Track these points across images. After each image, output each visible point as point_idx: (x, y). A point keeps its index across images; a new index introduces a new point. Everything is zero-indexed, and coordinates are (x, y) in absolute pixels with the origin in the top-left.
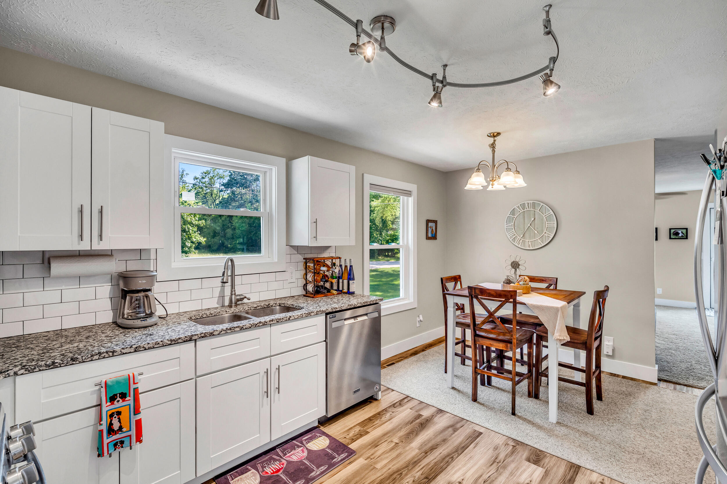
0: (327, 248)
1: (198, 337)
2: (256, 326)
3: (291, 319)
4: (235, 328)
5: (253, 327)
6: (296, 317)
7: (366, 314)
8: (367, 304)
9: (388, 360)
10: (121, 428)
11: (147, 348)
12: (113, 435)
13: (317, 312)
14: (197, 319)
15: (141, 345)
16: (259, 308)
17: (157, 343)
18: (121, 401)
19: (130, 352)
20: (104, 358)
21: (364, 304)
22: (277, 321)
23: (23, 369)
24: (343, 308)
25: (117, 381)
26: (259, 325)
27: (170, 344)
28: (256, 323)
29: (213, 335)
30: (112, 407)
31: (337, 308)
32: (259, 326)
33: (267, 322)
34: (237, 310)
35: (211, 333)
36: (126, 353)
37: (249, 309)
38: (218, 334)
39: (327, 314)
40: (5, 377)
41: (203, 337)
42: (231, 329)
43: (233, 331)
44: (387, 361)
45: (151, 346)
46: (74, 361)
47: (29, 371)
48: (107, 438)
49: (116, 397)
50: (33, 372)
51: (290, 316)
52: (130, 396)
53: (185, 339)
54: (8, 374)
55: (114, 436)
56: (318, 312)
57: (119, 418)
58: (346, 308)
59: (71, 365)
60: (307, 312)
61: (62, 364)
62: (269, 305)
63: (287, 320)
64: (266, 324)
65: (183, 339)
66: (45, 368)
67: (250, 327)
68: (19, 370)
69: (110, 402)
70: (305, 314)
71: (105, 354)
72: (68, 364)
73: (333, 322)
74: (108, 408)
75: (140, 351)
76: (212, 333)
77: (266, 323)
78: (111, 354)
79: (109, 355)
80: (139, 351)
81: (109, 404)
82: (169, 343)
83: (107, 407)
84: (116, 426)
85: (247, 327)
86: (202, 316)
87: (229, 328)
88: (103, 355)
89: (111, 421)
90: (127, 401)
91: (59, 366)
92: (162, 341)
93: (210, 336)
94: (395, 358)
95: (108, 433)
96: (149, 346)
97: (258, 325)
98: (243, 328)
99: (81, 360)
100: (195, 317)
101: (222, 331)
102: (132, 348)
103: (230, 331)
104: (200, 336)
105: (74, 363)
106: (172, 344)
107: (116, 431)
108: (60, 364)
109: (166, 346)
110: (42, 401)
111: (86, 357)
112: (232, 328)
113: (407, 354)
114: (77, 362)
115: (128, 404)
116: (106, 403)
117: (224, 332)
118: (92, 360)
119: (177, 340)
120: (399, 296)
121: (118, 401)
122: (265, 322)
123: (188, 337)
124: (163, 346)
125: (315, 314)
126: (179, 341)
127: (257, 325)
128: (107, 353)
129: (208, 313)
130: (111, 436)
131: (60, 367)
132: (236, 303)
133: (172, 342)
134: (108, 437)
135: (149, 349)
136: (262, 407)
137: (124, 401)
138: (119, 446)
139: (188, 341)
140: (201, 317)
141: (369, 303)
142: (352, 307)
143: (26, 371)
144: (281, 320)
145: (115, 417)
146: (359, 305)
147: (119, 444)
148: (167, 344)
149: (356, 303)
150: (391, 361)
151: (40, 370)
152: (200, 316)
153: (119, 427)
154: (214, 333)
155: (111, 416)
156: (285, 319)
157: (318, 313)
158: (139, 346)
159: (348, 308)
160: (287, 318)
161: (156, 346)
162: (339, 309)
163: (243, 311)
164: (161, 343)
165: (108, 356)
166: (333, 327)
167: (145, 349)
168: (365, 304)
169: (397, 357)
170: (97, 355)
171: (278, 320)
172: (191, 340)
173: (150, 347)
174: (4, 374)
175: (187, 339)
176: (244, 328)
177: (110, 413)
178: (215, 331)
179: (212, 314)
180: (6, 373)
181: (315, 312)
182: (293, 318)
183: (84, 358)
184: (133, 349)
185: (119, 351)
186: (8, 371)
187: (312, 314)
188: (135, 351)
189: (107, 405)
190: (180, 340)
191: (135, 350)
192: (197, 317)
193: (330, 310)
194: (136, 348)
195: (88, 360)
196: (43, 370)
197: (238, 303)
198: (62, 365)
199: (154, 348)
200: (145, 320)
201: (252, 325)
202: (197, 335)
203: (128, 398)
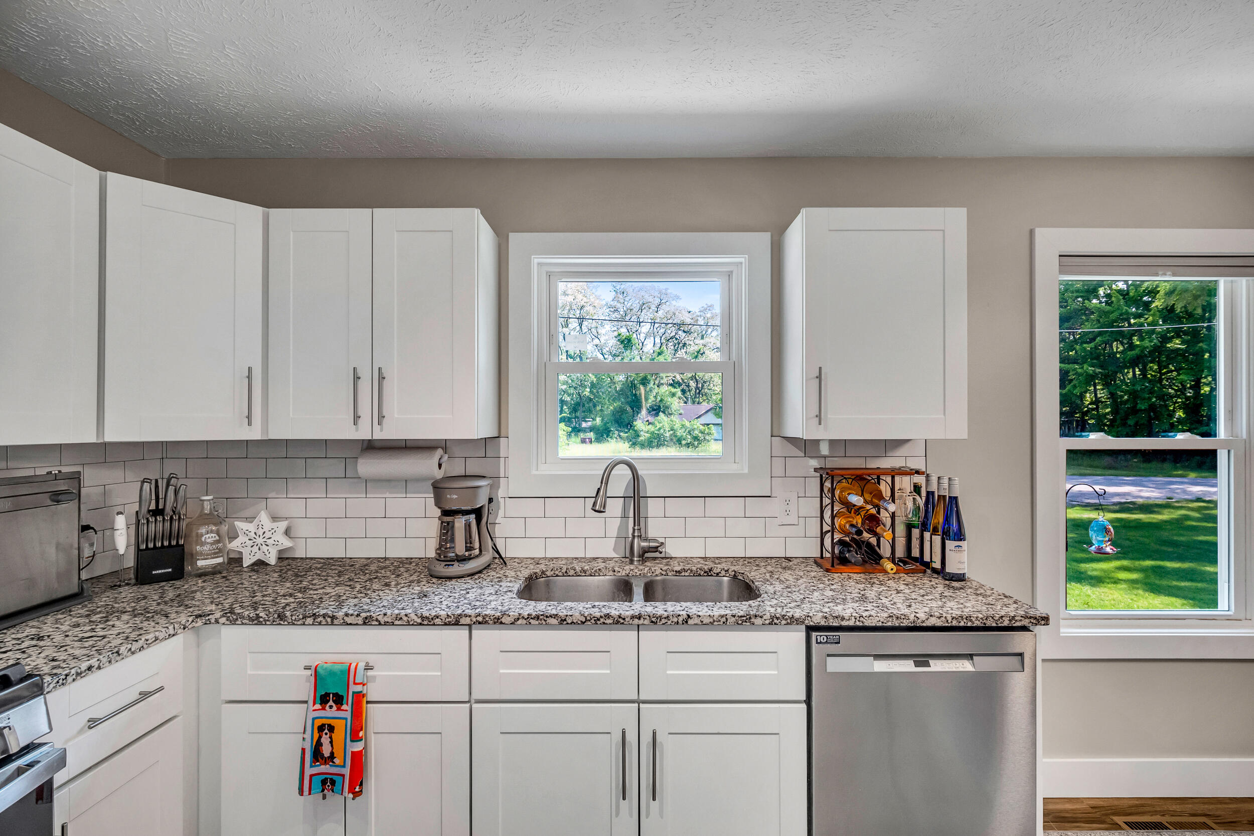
0: (899, 443)
1: (471, 620)
2: (598, 622)
3: (690, 622)
4: (547, 617)
5: (589, 623)
6: (707, 621)
7: (970, 657)
8: (969, 624)
9: (1142, 806)
10: (332, 756)
11: (383, 623)
12: (321, 764)
13: (772, 618)
14: (557, 576)
15: (374, 615)
16: (687, 574)
17: (399, 617)
18: (335, 708)
19: (357, 624)
20: (320, 624)
21: (955, 623)
22: (652, 622)
23: (224, 616)
24: (868, 623)
25: (331, 670)
26: (606, 622)
27: (421, 624)
28: (598, 615)
29: (501, 623)
30: (322, 713)
31: (843, 619)
32: (604, 623)
33: (624, 619)
34: (636, 571)
35: (495, 618)
36: (351, 624)
37: (664, 573)
38: (511, 624)
39: (810, 629)
40: (206, 624)
41: (480, 623)
42: (538, 618)
43: (544, 623)
44: (1137, 806)
45: (390, 620)
46: (281, 620)
47: (231, 622)
48: (311, 766)
49: (328, 698)
50: (236, 624)
51: (689, 616)
52: (347, 704)
53: (447, 620)
54: (209, 619)
55: (322, 766)
56: (778, 618)
57: (331, 737)
58: (880, 624)
59: (277, 624)
60: (742, 613)
61: (268, 620)
62: (710, 570)
63: (680, 622)
64: (623, 623)
65: (444, 619)
66: (247, 622)
67: (583, 623)
68: (220, 618)
69: (321, 704)
70: (734, 616)
71: (321, 619)
72: (274, 623)
73: (829, 655)
74: (317, 714)
75: (372, 625)
76: (499, 619)
77: (622, 621)
78: (329, 620)
79: (326, 621)
80: (370, 625)
81: (318, 706)
82: (419, 621)
83: (313, 710)
84: (326, 750)
85: (575, 621)
86: (566, 572)
87: (534, 614)
88: (319, 620)
89: (320, 737)
90: (343, 710)
91: (264, 623)
92: (406, 615)
93: (495, 623)
94: (1177, 807)
95: (314, 757)
96: (386, 620)
97: (602, 620)
98: (565, 620)
99: (290, 621)
100: (552, 573)
101: (518, 619)
102: (359, 618)
103: (537, 622)
104: (474, 620)
105: (282, 622)
106: (424, 625)
107: (326, 758)
108: (265, 621)
109: (413, 625)
110: (249, 672)
111: (297, 617)
112: (541, 617)
113: (1237, 811)
114: (286, 623)
115: (344, 716)
116: (314, 704)
117: (525, 622)
118: (304, 624)
119: (432, 619)
120: (1214, 603)
121: (331, 707)
122: (620, 617)
123: (452, 617)
124: (409, 625)
125: (767, 622)
126: (435, 621)
127: (599, 620)
128: (324, 617)
129: (578, 569)
130: (318, 763)
131: (266, 624)
132: (641, 556)
133: (423, 621)
134: (313, 764)
135: (385, 625)
136: (617, 814)
137: (339, 709)
138: (328, 786)
139: (453, 625)
140: (565, 574)
141: (977, 623)
142: (905, 623)
143: (227, 620)
144: (664, 621)
145: (326, 734)
146: (932, 622)
147: (329, 784)
148: (415, 624)
149: (922, 616)
150: (1155, 813)
151: (243, 624)
152: (564, 571)
153: (330, 753)
154: (503, 620)
155: (321, 728)
156: (675, 620)
157: (776, 621)
158: (371, 616)
159: (889, 624)
160: (681, 619)
161: (397, 622)
162: (851, 623)
163: (649, 575)
164: (405, 619)
165: (325, 623)
166: (830, 669)
167: (380, 624)
168: (962, 624)
169: (1189, 807)
170: (310, 617)
171: (653, 619)
172: (457, 624)
173: (388, 622)
174: (204, 618)
175: (450, 620)
176: (569, 622)
177: (318, 723)
178: (505, 616)
179: (585, 572)
180: (207, 618)
181: (765, 617)
182: (697, 621)
183: (293, 618)
184: (361, 619)
185: (341, 618)
186: (209, 615)
187: (758, 621)
188: (365, 624)
189: (314, 708)
190: (437, 620)
191: (364, 622)
192: (557, 572)
193: (818, 620)
194: (366, 618)
195: (299, 623)
196: (246, 624)
197: (647, 555)
198: (268, 623)
199: (393, 625)
200: (449, 565)
201: (588, 618)
202: (470, 616)
203: (344, 707)
